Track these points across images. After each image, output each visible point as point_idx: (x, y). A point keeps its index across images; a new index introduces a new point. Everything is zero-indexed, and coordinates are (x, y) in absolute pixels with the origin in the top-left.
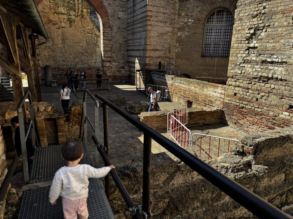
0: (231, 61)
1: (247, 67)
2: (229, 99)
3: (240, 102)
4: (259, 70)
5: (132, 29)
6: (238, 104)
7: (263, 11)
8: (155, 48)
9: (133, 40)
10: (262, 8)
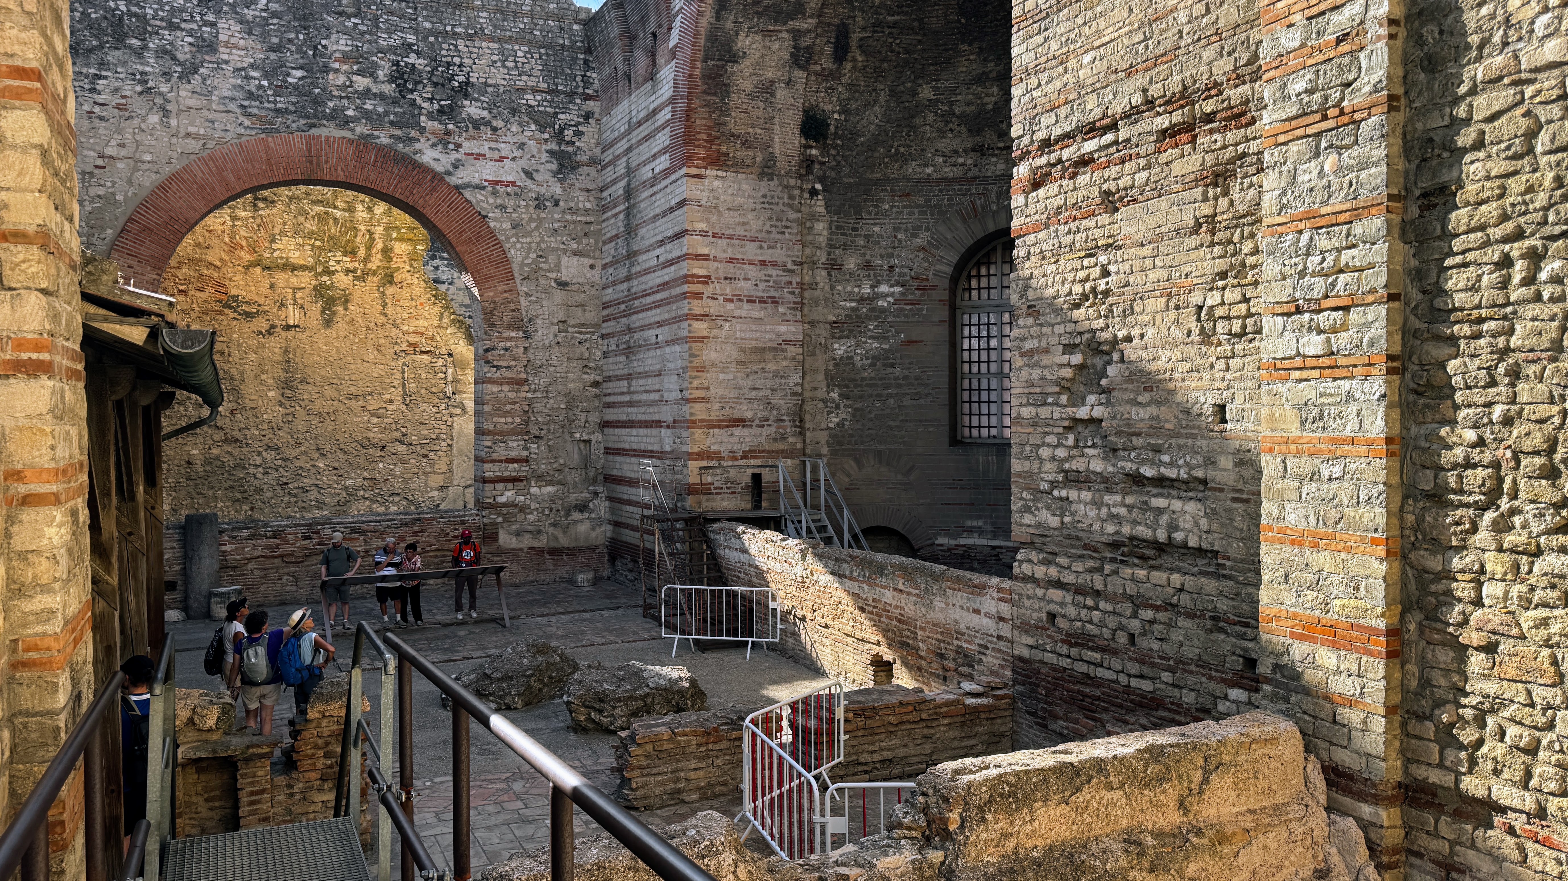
0: (1019, 475)
1: (1080, 501)
2: (1031, 641)
3: (1074, 651)
4: (1123, 511)
5: (623, 333)
6: (1065, 663)
7: (1102, 286)
8: (726, 413)
9: (629, 377)
10: (1096, 272)
